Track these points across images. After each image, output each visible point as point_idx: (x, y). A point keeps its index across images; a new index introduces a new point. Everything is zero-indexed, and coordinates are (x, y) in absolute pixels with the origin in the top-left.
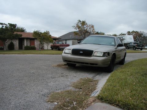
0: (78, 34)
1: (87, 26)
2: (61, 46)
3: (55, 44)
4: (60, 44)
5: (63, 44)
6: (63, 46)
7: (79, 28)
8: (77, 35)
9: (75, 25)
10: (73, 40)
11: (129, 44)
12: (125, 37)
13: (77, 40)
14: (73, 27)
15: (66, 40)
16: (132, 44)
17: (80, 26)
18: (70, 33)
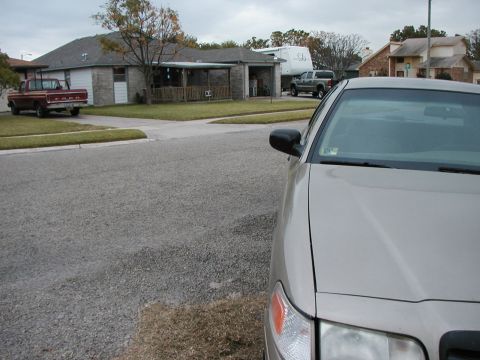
0: (117, 46)
1: (153, 14)
2: (52, 98)
3: (28, 90)
4: (49, 90)
5: (59, 88)
6: (60, 97)
7: (120, 20)
8: (113, 50)
9: (104, 11)
10: (96, 71)
11: (298, 76)
12: (283, 51)
13: (111, 71)
14: (94, 20)
15: (67, 71)
16: (310, 76)
17: (123, 14)
18: (77, 40)
